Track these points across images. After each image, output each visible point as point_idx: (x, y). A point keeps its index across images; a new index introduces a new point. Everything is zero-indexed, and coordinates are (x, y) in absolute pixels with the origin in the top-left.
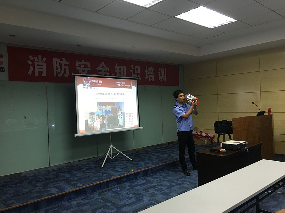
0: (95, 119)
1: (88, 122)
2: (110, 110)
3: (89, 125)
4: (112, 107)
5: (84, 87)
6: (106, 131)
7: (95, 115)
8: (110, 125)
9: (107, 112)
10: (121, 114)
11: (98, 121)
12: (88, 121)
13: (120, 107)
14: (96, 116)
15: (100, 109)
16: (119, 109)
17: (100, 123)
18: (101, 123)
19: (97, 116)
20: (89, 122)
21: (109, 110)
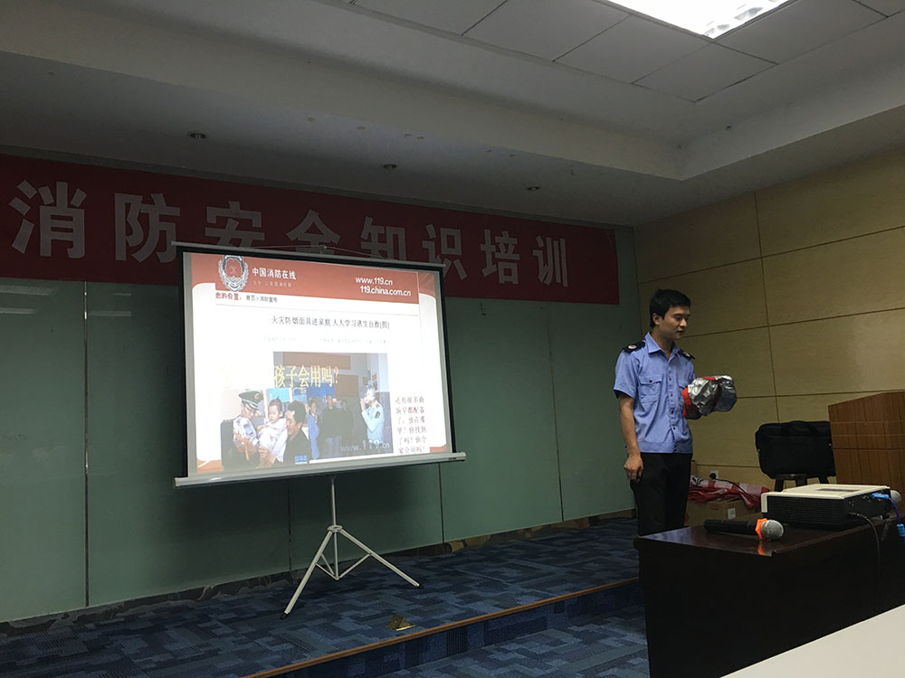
0: (266, 420)
1: (236, 431)
2: (327, 384)
3: (240, 441)
4: (337, 372)
5: (221, 292)
6: (309, 465)
7: (266, 402)
8: (330, 441)
9: (313, 392)
10: (376, 402)
11: (276, 425)
12: (235, 425)
13: (372, 374)
14: (271, 404)
15: (287, 381)
16: (366, 381)
17: (284, 436)
18: (289, 436)
19: (274, 408)
20: (239, 430)
21: (325, 385)
